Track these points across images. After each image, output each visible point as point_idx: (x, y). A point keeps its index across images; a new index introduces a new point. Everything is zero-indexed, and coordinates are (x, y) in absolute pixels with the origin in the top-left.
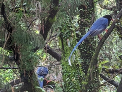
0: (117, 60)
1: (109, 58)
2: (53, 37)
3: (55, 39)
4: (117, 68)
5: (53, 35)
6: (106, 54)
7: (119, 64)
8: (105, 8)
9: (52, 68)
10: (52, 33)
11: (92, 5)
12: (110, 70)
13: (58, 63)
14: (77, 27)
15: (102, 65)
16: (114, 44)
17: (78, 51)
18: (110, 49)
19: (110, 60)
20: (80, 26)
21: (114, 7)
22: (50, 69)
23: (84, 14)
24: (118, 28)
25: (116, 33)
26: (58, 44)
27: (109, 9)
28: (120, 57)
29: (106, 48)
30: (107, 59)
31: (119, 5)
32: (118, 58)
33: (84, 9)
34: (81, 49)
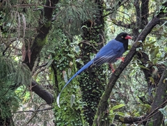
0: (136, 103)
1: (124, 100)
2: (41, 67)
3: (43, 70)
4: (136, 115)
5: (40, 64)
6: (120, 94)
7: (140, 110)
8: (120, 24)
10: (39, 61)
11: (101, 20)
12: (126, 119)
13: (47, 106)
14: (77, 52)
15: (114, 111)
16: (133, 79)
17: (78, 88)
18: (126, 87)
19: (126, 103)
20: (82, 52)
21: (133, 23)
22: (35, 116)
23: (88, 33)
24: (139, 55)
25: (136, 62)
27: (125, 26)
28: (141, 99)
29: (120, 84)
30: (122, 101)
31: (140, 20)
32: (139, 100)
33: (89, 26)
34: (83, 87)
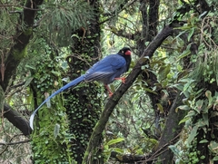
0: (138, 137)
1: (123, 132)
2: (16, 87)
3: (19, 91)
4: (139, 152)
5: (15, 83)
6: (118, 124)
7: (144, 146)
8: (120, 33)
9: (11, 148)
10: (14, 79)
11: (97, 29)
12: (125, 157)
13: (23, 138)
14: (64, 68)
15: (110, 147)
16: (136, 106)
17: (64, 116)
18: (126, 115)
19: (126, 137)
20: (70, 68)
21: (138, 33)
22: (6, 150)
23: (79, 44)
24: (144, 74)
25: (140, 84)
26: (24, 100)
27: (127, 37)
28: (145, 131)
29: (118, 112)
30: (119, 134)
31: (147, 29)
32: (143, 132)
33: (81, 34)
34: (71, 114)
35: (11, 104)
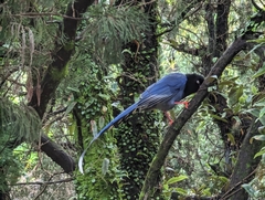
0: (204, 174)
1: (186, 169)
2: (56, 113)
3: (60, 119)
4: (205, 193)
6: (180, 159)
7: (212, 185)
8: (182, 48)
9: (50, 190)
10: (53, 104)
11: (153, 42)
12: (188, 198)
13: (65, 177)
14: (113, 90)
15: (170, 186)
16: (201, 137)
17: (114, 149)
18: (188, 147)
19: (189, 174)
20: (121, 91)
21: (203, 48)
22: (45, 192)
23: (132, 61)
24: (212, 98)
25: (206, 109)
26: (66, 131)
27: (190, 52)
28: (213, 168)
29: (180, 144)
30: (182, 171)
31: (215, 42)
32: (209, 169)
33: (134, 50)
34: (122, 146)
35: (49, 135)
